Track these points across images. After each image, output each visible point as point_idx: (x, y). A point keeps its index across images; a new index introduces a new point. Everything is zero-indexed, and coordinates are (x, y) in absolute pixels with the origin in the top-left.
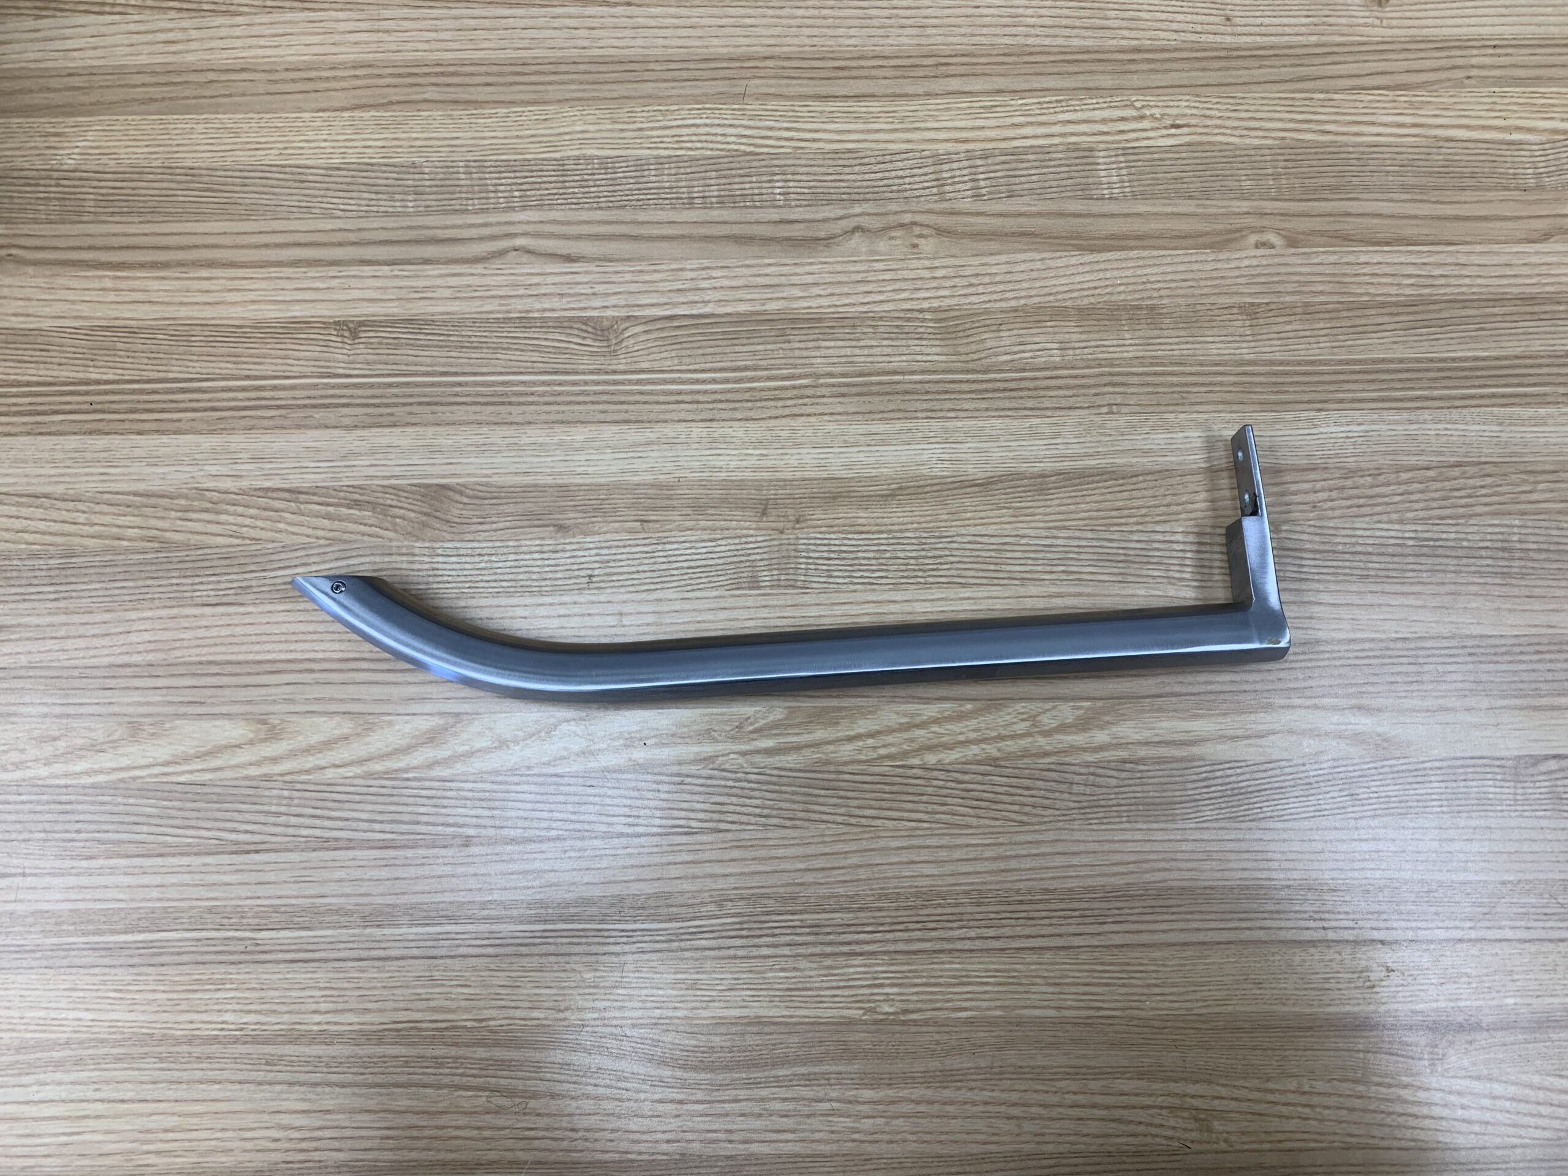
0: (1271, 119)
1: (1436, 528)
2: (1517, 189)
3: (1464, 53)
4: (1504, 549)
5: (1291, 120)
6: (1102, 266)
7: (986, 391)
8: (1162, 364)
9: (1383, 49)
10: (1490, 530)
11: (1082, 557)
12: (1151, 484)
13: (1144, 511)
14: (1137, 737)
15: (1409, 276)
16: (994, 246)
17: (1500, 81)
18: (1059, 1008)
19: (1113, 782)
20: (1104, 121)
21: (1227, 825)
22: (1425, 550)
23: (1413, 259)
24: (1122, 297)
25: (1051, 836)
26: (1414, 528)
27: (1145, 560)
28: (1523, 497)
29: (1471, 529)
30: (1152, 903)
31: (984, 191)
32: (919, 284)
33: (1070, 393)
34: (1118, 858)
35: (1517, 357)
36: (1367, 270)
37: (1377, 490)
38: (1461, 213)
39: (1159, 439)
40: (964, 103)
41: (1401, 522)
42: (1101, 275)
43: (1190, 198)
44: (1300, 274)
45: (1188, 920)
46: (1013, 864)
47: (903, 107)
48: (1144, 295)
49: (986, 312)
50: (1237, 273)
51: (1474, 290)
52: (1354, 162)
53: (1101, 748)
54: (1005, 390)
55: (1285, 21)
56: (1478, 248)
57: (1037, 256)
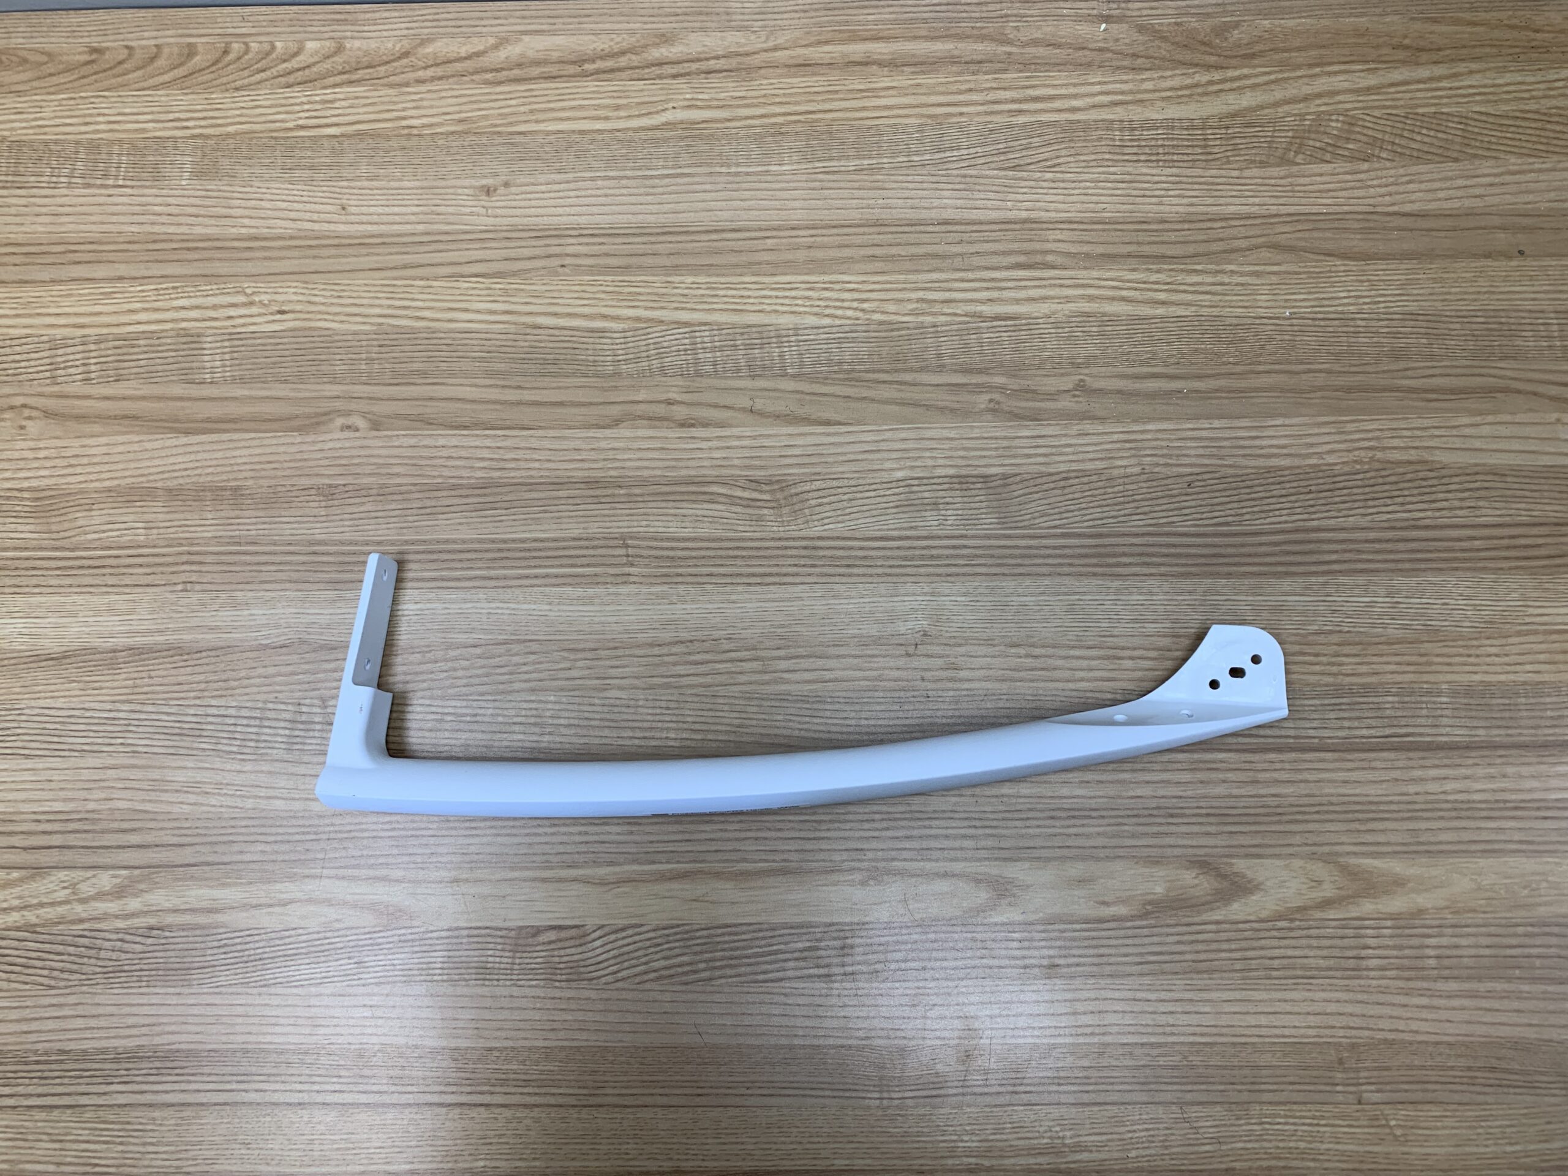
0: (371, 306)
1: (475, 704)
2: (596, 376)
3: (562, 241)
4: (535, 724)
5: (389, 307)
6: (195, 448)
7: (72, 568)
8: (239, 544)
9: (484, 237)
10: (525, 705)
11: (141, 729)
12: (213, 660)
13: (203, 686)
14: (168, 905)
15: (483, 459)
16: (96, 428)
17: (592, 270)
18: (58, 1164)
19: (138, 948)
20: (215, 307)
21: (239, 990)
22: (462, 726)
23: (488, 442)
24: (209, 478)
25: (72, 999)
26: (453, 703)
27: (197, 733)
28: (561, 674)
29: (508, 705)
30: (158, 1064)
31: (93, 375)
32: (22, 464)
33: (148, 570)
34: (131, 1021)
35: (574, 539)
36: (445, 453)
37: (424, 667)
38: (539, 398)
39: (226, 616)
40: (86, 289)
41: (443, 698)
42: (193, 457)
43: (286, 382)
44: (380, 456)
45: (190, 1082)
46: (34, 1026)
47: (29, 293)
48: (231, 476)
49: (82, 491)
50: (320, 455)
51: (542, 473)
52: (444, 348)
53: (133, 915)
54: (89, 567)
55: (396, 210)
56: (552, 433)
57: (136, 438)
